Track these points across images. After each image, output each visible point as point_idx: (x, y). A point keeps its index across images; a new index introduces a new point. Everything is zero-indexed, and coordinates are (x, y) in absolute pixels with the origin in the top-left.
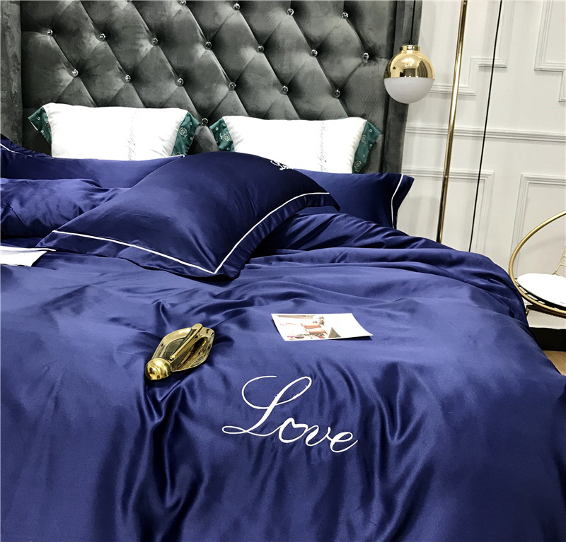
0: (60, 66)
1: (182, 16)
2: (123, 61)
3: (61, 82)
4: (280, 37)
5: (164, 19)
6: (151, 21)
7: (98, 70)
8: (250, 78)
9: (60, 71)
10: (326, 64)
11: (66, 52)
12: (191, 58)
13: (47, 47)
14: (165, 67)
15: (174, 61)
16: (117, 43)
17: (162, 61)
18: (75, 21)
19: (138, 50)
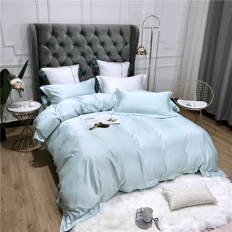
0: (49, 54)
1: (81, 38)
2: (67, 51)
3: (50, 59)
4: (106, 42)
5: (77, 40)
6: (74, 40)
7: (60, 55)
8: (99, 52)
9: (49, 56)
10: (117, 47)
11: (51, 50)
12: (85, 49)
13: (45, 49)
14: (78, 52)
15: (80, 50)
16: (65, 46)
17: (77, 50)
18: (53, 42)
19: (71, 48)
